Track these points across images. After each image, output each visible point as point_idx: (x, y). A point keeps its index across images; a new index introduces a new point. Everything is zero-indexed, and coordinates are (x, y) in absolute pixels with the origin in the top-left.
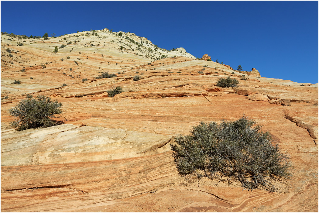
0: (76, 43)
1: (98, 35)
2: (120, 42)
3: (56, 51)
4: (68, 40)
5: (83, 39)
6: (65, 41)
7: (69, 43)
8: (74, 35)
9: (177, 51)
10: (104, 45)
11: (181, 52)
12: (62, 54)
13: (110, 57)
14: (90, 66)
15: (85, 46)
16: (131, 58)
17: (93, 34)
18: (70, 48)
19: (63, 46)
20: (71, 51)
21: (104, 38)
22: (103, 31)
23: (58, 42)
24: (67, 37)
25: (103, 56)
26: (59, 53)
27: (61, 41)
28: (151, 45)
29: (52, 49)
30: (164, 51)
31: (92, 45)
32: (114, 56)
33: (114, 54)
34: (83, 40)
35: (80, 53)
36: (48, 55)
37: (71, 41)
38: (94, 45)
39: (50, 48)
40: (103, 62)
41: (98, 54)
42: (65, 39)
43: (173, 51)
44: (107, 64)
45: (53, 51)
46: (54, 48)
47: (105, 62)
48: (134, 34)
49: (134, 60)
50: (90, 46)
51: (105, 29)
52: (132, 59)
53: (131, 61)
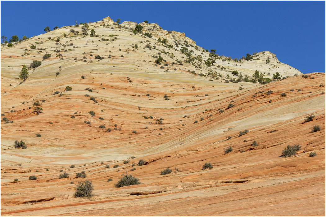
0: (61, 55)
1: (96, 34)
2: (148, 46)
3: (24, 76)
4: (41, 50)
5: (72, 45)
6: (35, 51)
7: (46, 57)
8: (50, 38)
9: (258, 59)
10: (122, 56)
11: (268, 62)
12: (40, 82)
13: (144, 82)
14: (120, 104)
15: (85, 61)
16: (188, 82)
17: (85, 33)
18: (52, 66)
19: (36, 64)
20: (58, 74)
21: (113, 40)
22: (102, 24)
23: (23, 56)
24: (37, 43)
25: (130, 81)
26: (34, 80)
27: (27, 52)
28: (197, 48)
29: (14, 72)
30: (227, 62)
31: (98, 57)
32: (152, 81)
33: (150, 76)
34: (71, 48)
35: (83, 78)
36: (11, 85)
37: (47, 50)
38: (103, 58)
39: (11, 70)
40: (138, 94)
41: (119, 78)
42: (33, 47)
43: (247, 59)
44: (147, 99)
45: (18, 77)
46: (20, 69)
47: (140, 94)
48: (158, 26)
49: (197, 86)
50: (93, 59)
51: (106, 20)
52: (192, 84)
53: (192, 89)
